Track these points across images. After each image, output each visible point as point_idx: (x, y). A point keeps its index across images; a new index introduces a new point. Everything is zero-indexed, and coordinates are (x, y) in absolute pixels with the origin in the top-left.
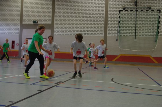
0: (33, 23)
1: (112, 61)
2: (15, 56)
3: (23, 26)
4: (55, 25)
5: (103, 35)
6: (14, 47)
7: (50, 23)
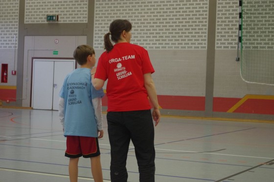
0: (48, 20)
1: (226, 111)
2: (8, 101)
3: (26, 30)
4: (95, 26)
5: (205, 47)
6: (6, 79)
7: (85, 21)
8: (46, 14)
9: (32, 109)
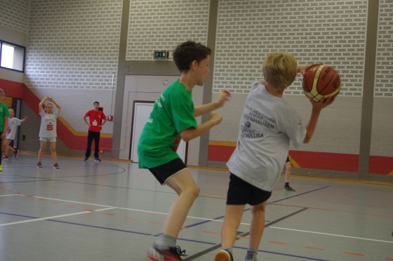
0: (155, 57)
8: (154, 49)
9: (132, 162)
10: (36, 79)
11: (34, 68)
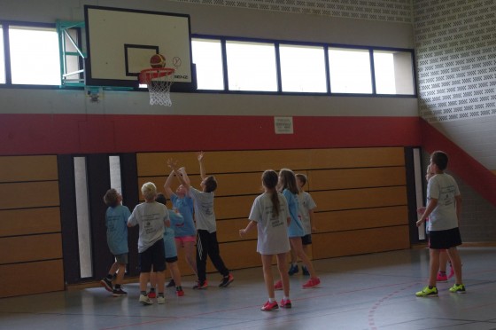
10: (441, 105)
11: (434, 86)
